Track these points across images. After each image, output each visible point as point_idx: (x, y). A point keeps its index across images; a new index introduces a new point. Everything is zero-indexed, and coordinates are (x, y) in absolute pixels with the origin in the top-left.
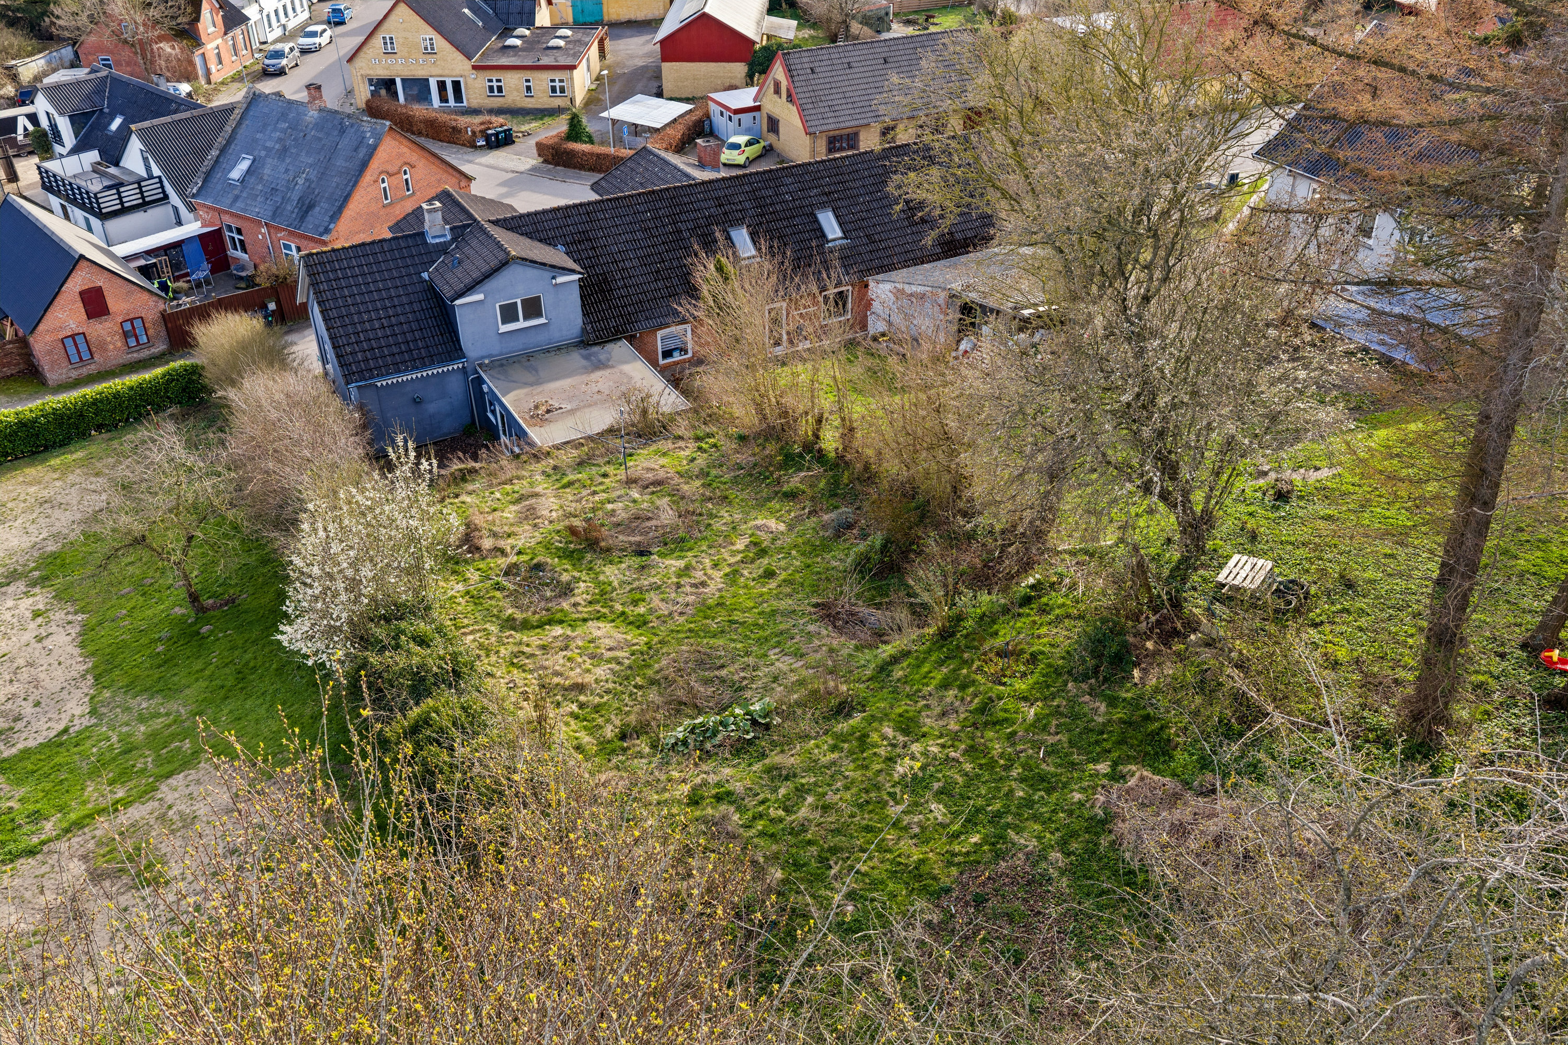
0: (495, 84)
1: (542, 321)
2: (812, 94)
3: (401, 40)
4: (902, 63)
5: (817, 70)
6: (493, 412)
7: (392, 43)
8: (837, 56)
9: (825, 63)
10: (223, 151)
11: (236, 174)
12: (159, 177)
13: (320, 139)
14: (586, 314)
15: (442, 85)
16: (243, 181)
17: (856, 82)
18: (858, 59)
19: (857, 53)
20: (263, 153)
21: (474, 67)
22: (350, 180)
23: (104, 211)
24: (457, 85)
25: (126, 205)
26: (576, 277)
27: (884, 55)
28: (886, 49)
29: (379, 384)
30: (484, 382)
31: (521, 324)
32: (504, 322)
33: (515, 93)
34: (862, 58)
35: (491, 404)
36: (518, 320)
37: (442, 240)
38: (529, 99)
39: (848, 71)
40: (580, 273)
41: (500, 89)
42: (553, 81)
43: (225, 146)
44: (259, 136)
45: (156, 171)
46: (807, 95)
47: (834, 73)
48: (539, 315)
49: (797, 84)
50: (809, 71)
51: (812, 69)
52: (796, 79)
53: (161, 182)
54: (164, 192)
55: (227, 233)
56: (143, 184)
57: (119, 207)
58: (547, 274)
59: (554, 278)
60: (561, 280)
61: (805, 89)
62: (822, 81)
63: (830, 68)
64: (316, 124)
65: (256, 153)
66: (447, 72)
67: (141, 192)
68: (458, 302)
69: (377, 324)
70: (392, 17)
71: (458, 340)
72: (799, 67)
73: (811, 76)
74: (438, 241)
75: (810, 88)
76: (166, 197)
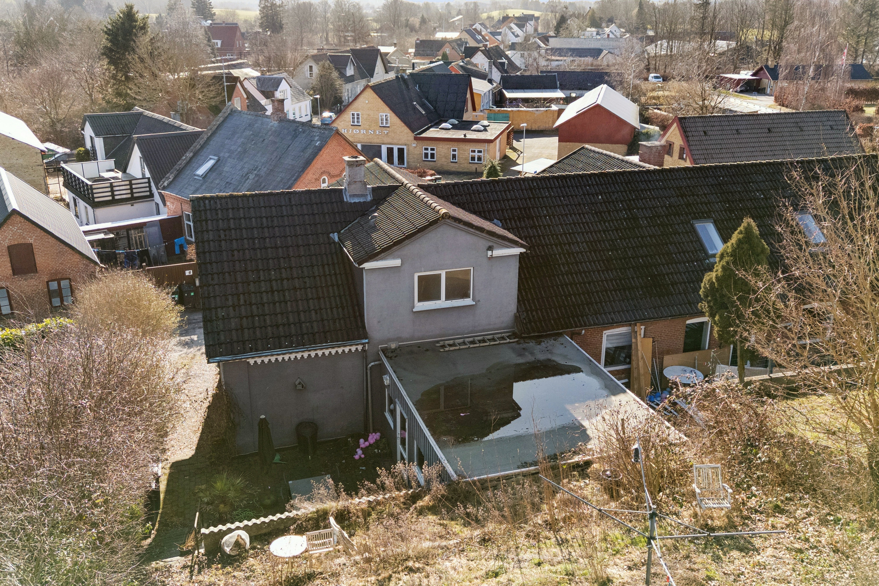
0: (429, 152)
1: (468, 302)
2: (705, 152)
3: (365, 116)
4: (785, 134)
5: (710, 133)
6: (393, 413)
7: (358, 118)
8: (727, 123)
9: (716, 128)
10: (196, 154)
11: (201, 171)
12: (149, 178)
13: (275, 143)
14: (521, 299)
15: (390, 151)
16: (205, 176)
17: (743, 145)
18: (744, 127)
19: (744, 123)
20: (227, 155)
21: (416, 139)
22: (292, 176)
23: (96, 200)
24: (401, 151)
25: (117, 197)
26: (518, 251)
27: (768, 126)
28: (770, 122)
29: (252, 361)
30: (386, 372)
31: (442, 303)
32: (421, 299)
33: (444, 160)
34: (749, 127)
35: (391, 401)
36: (439, 298)
37: (362, 200)
38: (453, 164)
39: (736, 136)
40: (522, 246)
41: (433, 156)
42: (474, 151)
43: (199, 150)
44: (227, 141)
45: (148, 175)
46: (700, 152)
47: (724, 137)
48: (466, 295)
49: (691, 143)
50: (702, 133)
51: (705, 133)
52: (690, 138)
53: (149, 182)
54: (150, 191)
55: (186, 222)
56: (133, 182)
57: (110, 198)
58: (482, 243)
59: (490, 248)
60: (498, 252)
61: (698, 147)
62: (713, 142)
63: (720, 133)
64: (275, 131)
65: (221, 155)
66: (395, 141)
67: (131, 189)
68: (367, 265)
69: (264, 287)
70: (361, 99)
71: (362, 316)
72: (694, 129)
73: (704, 138)
74: (356, 200)
75: (703, 147)
76: (152, 195)
